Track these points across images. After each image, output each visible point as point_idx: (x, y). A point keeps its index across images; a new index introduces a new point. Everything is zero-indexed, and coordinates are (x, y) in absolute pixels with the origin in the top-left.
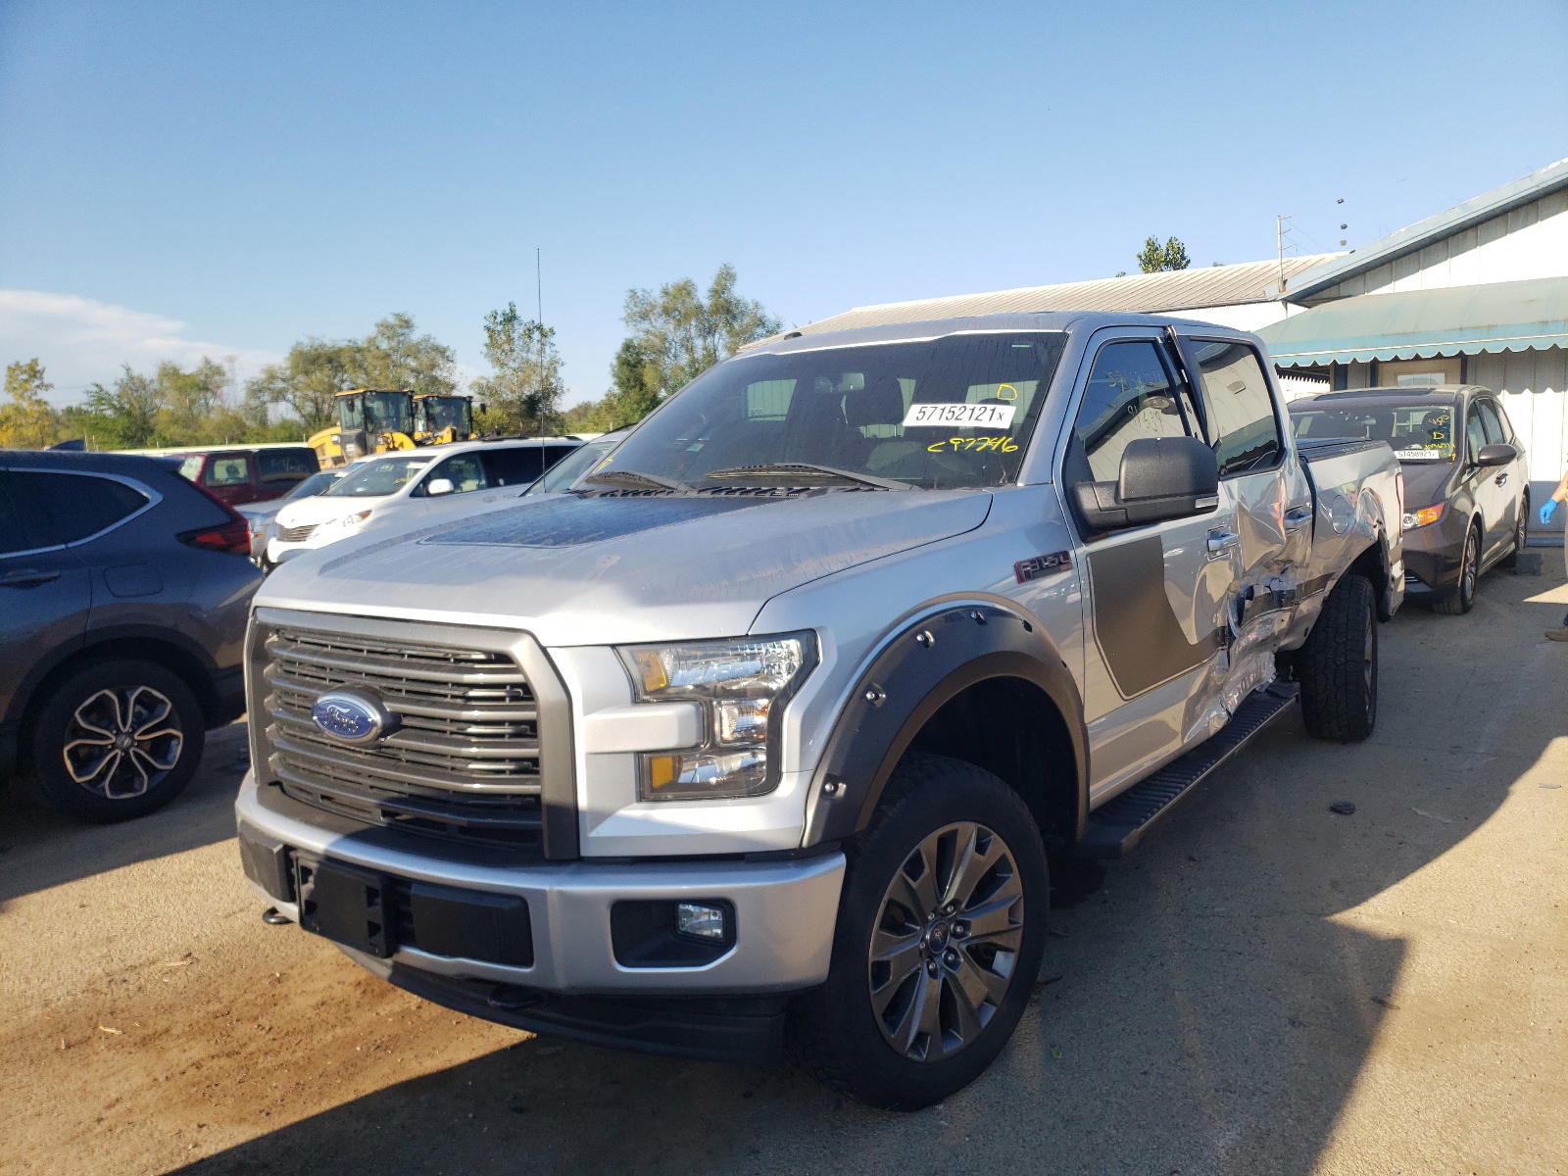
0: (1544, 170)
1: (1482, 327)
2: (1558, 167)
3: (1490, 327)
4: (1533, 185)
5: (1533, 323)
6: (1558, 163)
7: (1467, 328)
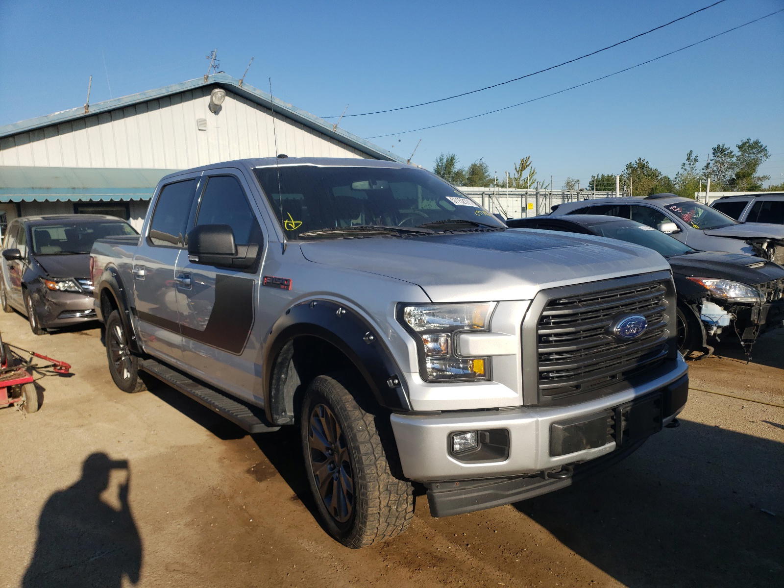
0: (53, 115)
1: (43, 188)
2: (59, 114)
3: (48, 188)
4: (48, 121)
5: (69, 188)
6: (59, 113)
7: (36, 188)
